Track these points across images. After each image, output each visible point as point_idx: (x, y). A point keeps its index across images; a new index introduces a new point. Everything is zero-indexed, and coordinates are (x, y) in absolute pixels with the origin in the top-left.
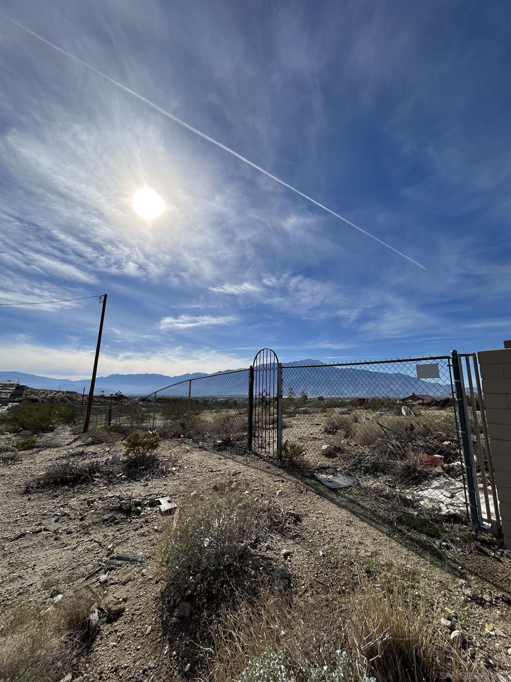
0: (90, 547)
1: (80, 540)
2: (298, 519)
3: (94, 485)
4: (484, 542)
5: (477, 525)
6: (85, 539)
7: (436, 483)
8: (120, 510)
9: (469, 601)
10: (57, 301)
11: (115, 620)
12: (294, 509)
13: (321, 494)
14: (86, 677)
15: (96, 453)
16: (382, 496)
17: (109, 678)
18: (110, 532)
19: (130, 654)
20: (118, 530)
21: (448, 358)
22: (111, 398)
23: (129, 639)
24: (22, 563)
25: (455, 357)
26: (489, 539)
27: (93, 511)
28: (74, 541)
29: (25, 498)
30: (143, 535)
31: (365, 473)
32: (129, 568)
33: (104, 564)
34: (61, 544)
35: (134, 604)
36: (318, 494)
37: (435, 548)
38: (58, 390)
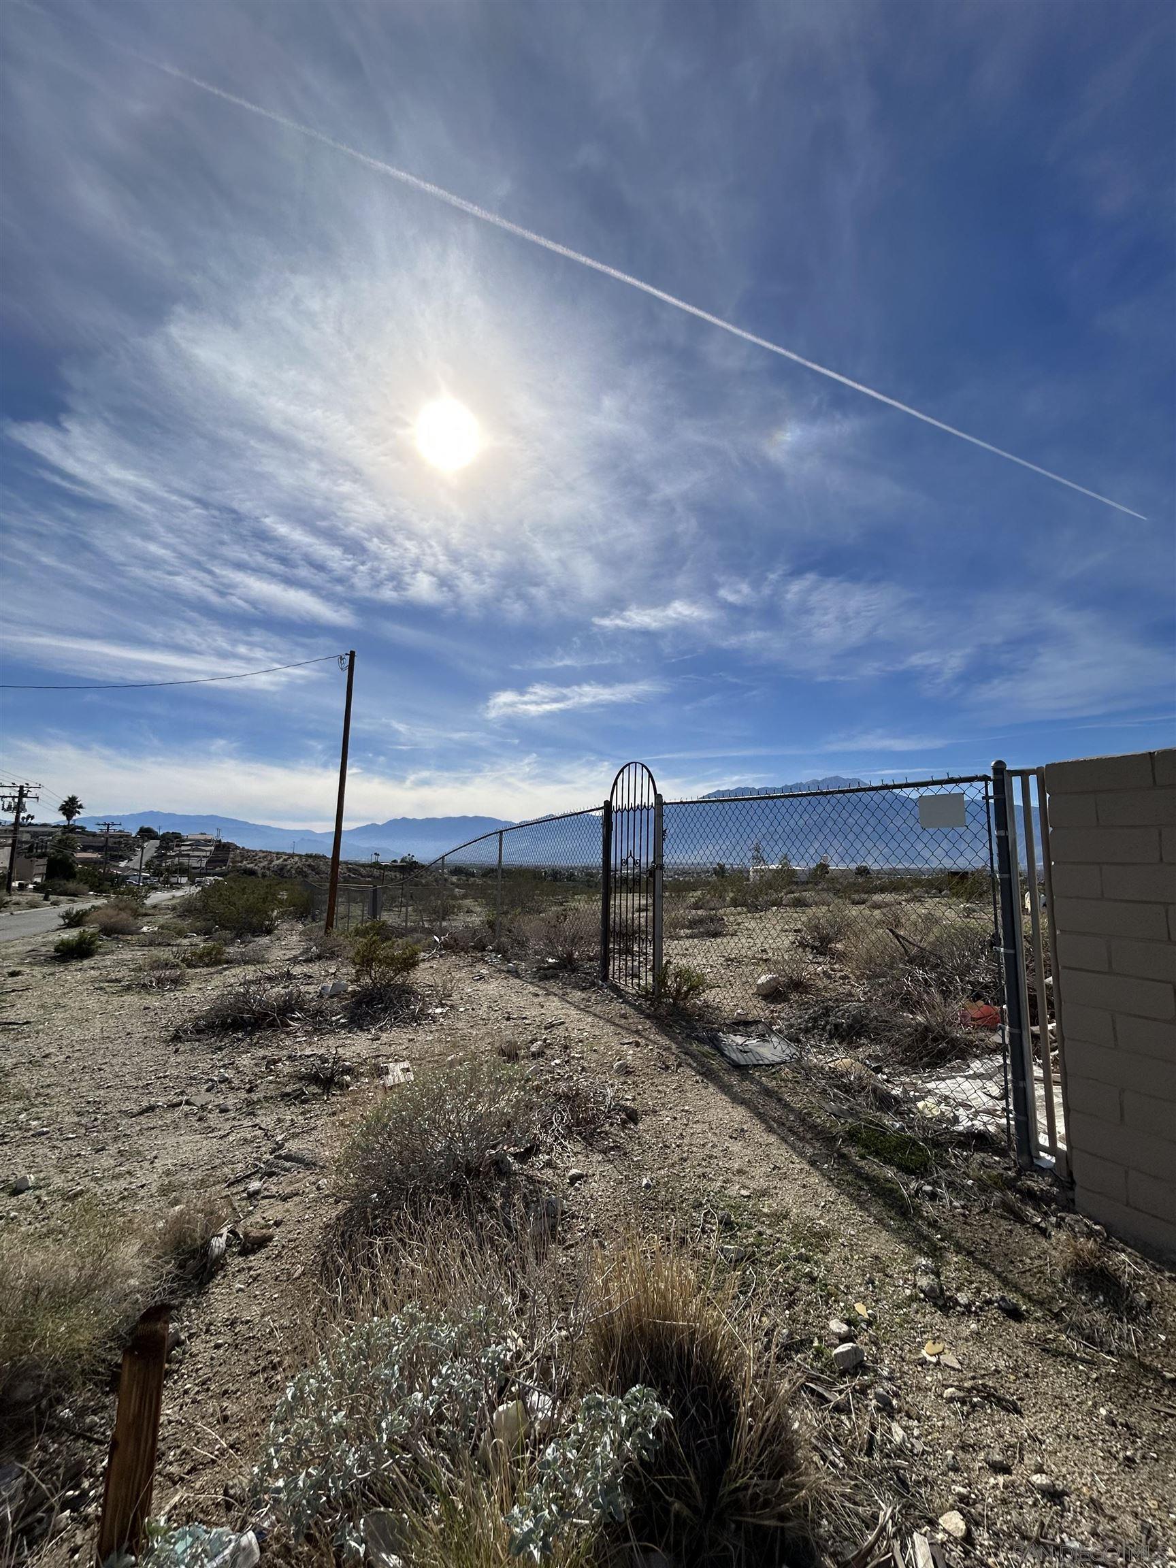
0: (249, 1137)
1: (236, 1123)
2: (633, 1117)
3: (288, 1033)
4: (1030, 1196)
5: (1025, 1158)
6: (246, 1123)
7: (976, 1066)
8: (314, 1079)
9: (920, 1299)
10: (279, 666)
11: (253, 1252)
12: (634, 1099)
13: (708, 1074)
14: (187, 1326)
15: (310, 977)
16: (837, 1087)
17: (220, 1333)
18: (289, 1114)
19: (260, 1304)
20: (302, 1114)
21: (985, 779)
22: (393, 867)
23: (266, 1283)
24: (139, 1153)
25: (1001, 777)
26: (1042, 1190)
27: (271, 1078)
28: (228, 1126)
29: (172, 1048)
30: (342, 1124)
31: (831, 1036)
32: (301, 1176)
33: (262, 1166)
34: (205, 1128)
35: (290, 1232)
36: (701, 1074)
37: (902, 1196)
38: (291, 852)
